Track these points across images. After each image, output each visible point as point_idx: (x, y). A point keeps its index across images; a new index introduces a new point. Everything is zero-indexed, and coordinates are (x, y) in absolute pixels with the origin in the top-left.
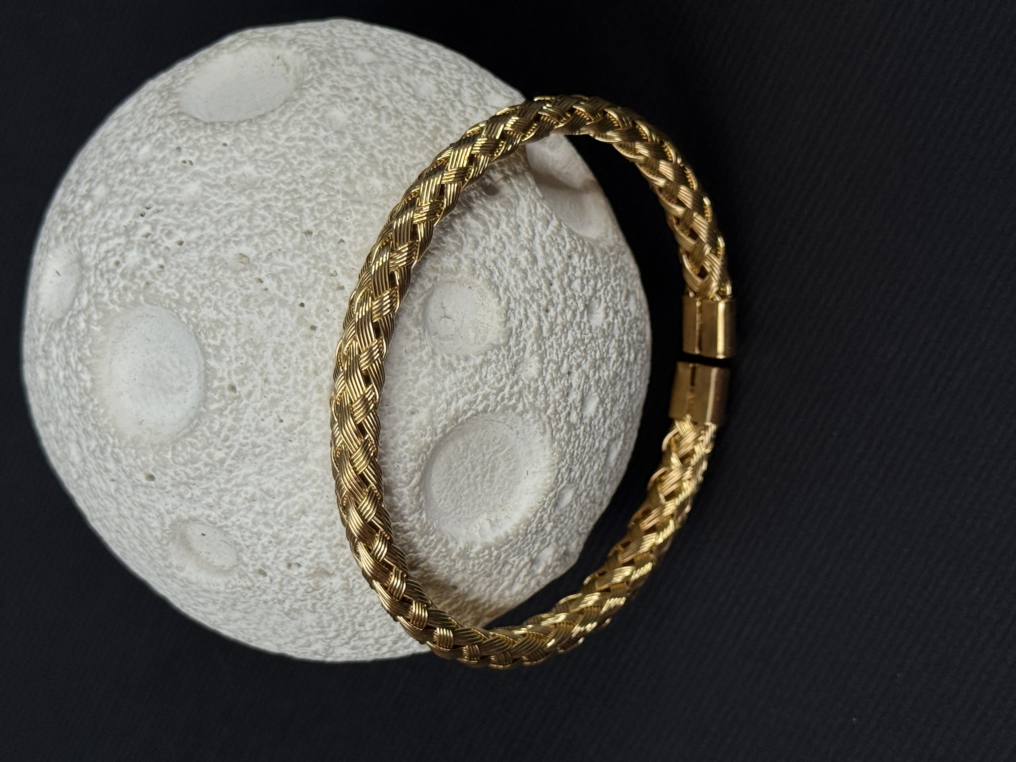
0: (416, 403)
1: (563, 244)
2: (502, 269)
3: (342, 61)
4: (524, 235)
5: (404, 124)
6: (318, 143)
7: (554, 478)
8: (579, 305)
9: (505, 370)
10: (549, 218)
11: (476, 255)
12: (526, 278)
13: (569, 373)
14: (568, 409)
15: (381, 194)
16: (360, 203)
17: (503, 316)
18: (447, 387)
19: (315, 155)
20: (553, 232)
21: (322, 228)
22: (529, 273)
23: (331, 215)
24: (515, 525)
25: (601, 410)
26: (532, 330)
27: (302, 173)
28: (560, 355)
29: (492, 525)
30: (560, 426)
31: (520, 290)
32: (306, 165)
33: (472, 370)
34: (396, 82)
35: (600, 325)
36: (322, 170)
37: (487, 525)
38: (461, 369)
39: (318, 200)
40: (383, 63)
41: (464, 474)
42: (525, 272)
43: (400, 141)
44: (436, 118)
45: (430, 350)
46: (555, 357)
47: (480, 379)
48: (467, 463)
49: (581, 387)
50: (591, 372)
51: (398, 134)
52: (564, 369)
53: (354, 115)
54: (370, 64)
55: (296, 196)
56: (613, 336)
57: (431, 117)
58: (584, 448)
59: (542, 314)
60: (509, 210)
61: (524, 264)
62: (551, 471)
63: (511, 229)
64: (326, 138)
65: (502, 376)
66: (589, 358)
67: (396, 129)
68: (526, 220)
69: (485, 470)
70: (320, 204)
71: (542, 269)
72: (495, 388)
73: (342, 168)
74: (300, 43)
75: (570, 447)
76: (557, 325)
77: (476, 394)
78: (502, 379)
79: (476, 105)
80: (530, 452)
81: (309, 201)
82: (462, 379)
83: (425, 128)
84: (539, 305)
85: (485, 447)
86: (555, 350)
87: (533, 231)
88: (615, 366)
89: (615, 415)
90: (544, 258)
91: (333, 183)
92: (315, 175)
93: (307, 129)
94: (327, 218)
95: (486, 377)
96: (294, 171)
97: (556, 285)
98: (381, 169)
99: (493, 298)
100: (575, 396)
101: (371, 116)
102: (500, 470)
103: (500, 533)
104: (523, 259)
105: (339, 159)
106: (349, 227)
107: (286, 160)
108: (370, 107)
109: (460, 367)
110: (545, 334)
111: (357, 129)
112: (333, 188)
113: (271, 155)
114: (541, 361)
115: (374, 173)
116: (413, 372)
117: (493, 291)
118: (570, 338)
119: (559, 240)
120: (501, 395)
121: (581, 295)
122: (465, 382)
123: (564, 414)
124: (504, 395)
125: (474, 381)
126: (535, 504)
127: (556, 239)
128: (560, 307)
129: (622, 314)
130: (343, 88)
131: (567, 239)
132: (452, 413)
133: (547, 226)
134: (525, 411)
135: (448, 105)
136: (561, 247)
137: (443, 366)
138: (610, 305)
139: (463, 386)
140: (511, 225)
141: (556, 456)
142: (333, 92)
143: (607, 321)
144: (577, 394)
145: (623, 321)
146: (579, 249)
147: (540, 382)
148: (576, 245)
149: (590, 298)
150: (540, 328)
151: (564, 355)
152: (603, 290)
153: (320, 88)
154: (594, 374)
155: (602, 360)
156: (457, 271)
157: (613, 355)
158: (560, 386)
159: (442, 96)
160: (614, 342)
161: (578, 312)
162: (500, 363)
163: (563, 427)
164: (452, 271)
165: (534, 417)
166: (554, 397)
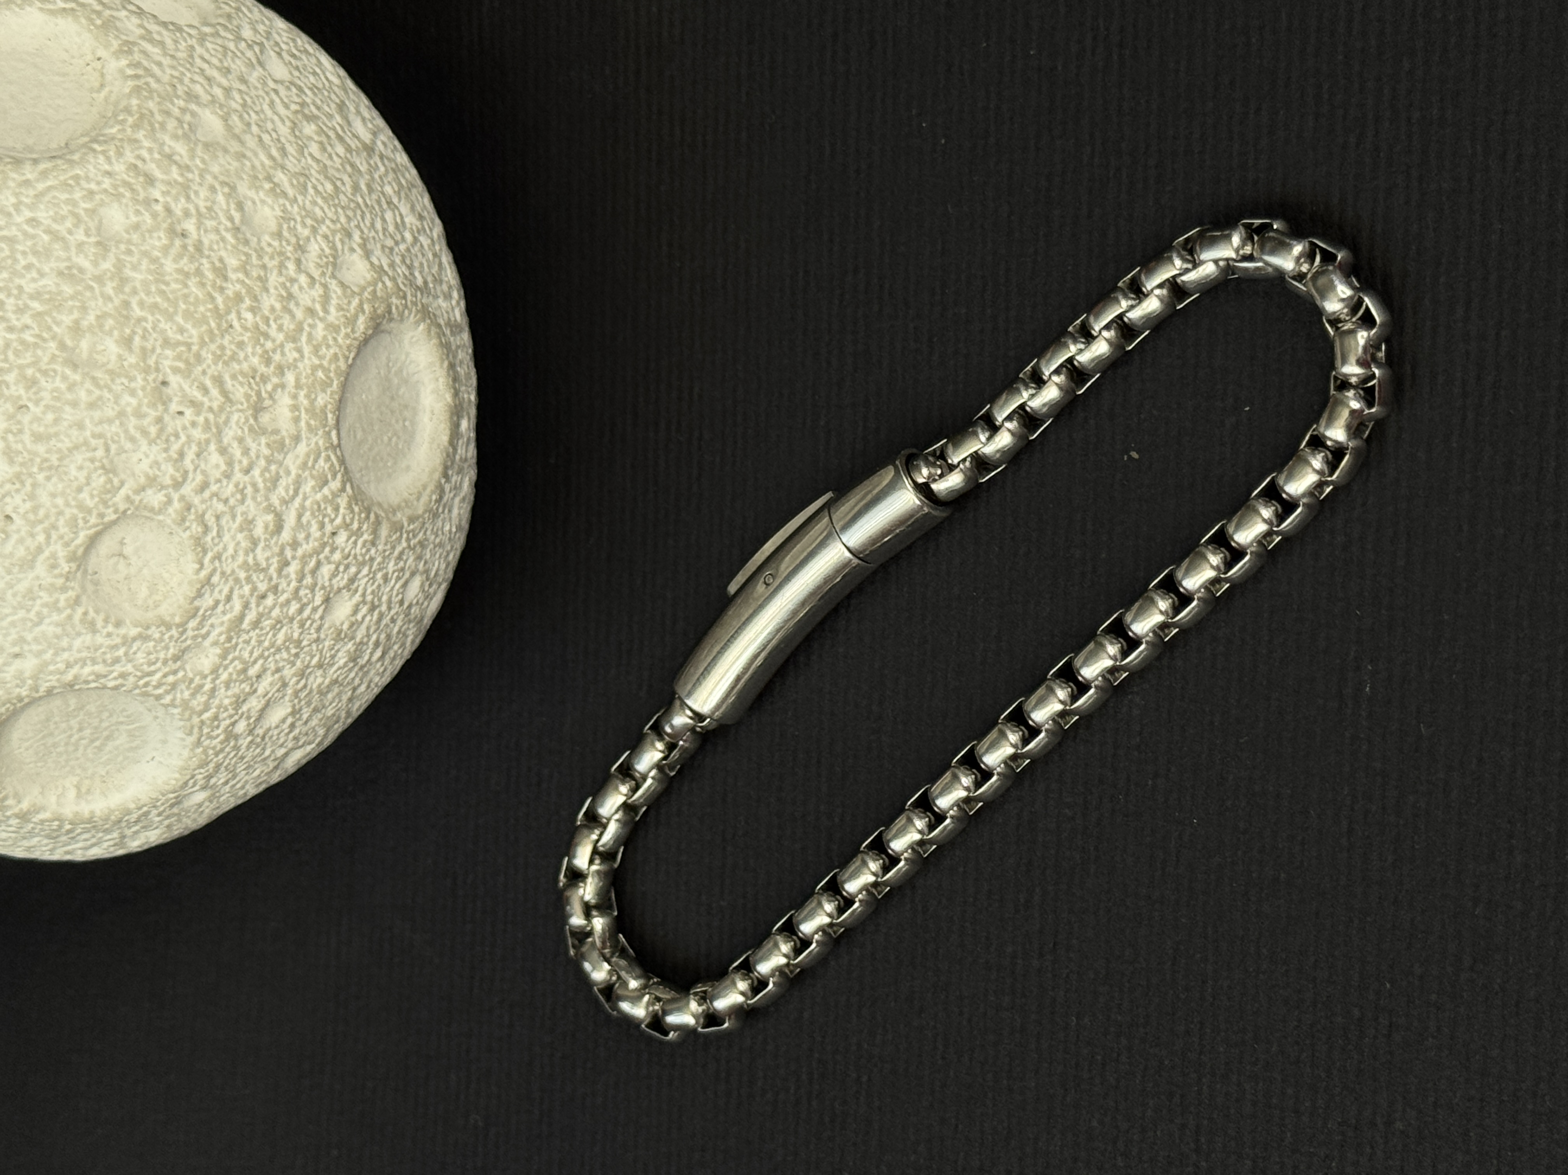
0: (26, 648)
1: (333, 516)
2: (226, 529)
3: (172, 125)
4: (281, 491)
5: (199, 272)
6: (67, 248)
7: (181, 783)
8: (316, 598)
9: (166, 655)
10: (329, 477)
11: (196, 500)
12: (253, 551)
13: (259, 677)
14: (236, 717)
15: (110, 367)
16: (75, 366)
17: (194, 590)
18: (75, 648)
19: (53, 264)
20: (325, 498)
22: (262, 544)
23: (28, 366)
24: (109, 808)
25: (290, 720)
26: (228, 616)
27: (22, 282)
28: (255, 654)
29: (79, 796)
30: (215, 733)
31: (236, 564)
32: (34, 274)
33: (118, 640)
34: (224, 194)
35: (338, 624)
36: (50, 292)
37: (72, 793)
38: (104, 634)
39: (22, 336)
40: (226, 151)
41: (64, 731)
42: (255, 543)
43: (176, 299)
44: (247, 281)
45: (74, 597)
46: (246, 655)
47: (126, 654)
48: (74, 723)
49: (270, 695)
50: (295, 679)
51: (179, 286)
52: (253, 672)
53: (136, 227)
54: (207, 146)
56: (353, 638)
57: (241, 276)
58: (242, 758)
59: (253, 601)
60: (276, 454)
61: (259, 531)
62: (181, 774)
63: (265, 481)
64: (80, 246)
65: (157, 659)
66: (299, 663)
67: (180, 277)
68: (293, 473)
69: (96, 736)
70: (23, 342)
71: (283, 544)
72: (141, 671)
73: (78, 304)
74: (137, 56)
75: (221, 756)
76: (270, 618)
77: (112, 668)
78: (154, 663)
79: (316, 274)
80: (164, 742)
82: (101, 646)
83: (222, 289)
84: (254, 589)
85: (106, 714)
86: (250, 648)
87: (296, 493)
88: (339, 672)
89: (314, 722)
90: (293, 529)
91: (54, 320)
92: (38, 295)
93: (63, 218)
94: (21, 367)
95: (135, 653)
96: (15, 273)
97: (293, 569)
98: (128, 331)
99: (193, 562)
100: (254, 704)
101: (160, 239)
102: (118, 742)
103: (85, 809)
104: (262, 524)
105: (80, 288)
106: (43, 394)
107: (13, 251)
108: (165, 225)
109: (105, 631)
110: (245, 625)
111: (129, 252)
112: (50, 329)
114: (223, 657)
115: (116, 333)
116: (38, 614)
117: (197, 554)
118: (281, 637)
119: (329, 510)
120: (147, 679)
121: (327, 584)
122: (103, 650)
123: (228, 722)
124: (151, 681)
125: (116, 654)
126: (145, 799)
127: (326, 509)
128: (285, 596)
129: (384, 608)
130: (146, 175)
131: (342, 511)
132: (69, 677)
133: (321, 488)
134: (173, 704)
135: (275, 263)
136: (327, 520)
137: (82, 621)
138: (369, 598)
139: (98, 654)
140: (267, 475)
141: (195, 761)
142: (129, 176)
143: (353, 619)
144: (260, 702)
145: (381, 616)
146: (355, 526)
147: (209, 679)
148: (352, 519)
149: (339, 590)
150: (241, 618)
151: (261, 656)
152: (366, 579)
153: (114, 160)
154: (298, 682)
155: (320, 666)
156: (160, 512)
157: (342, 659)
158: (236, 690)
159: (276, 244)
160: (350, 646)
161: (310, 606)
162: (163, 644)
163: (218, 736)
164: (152, 510)
165: (182, 714)
166: (221, 700)
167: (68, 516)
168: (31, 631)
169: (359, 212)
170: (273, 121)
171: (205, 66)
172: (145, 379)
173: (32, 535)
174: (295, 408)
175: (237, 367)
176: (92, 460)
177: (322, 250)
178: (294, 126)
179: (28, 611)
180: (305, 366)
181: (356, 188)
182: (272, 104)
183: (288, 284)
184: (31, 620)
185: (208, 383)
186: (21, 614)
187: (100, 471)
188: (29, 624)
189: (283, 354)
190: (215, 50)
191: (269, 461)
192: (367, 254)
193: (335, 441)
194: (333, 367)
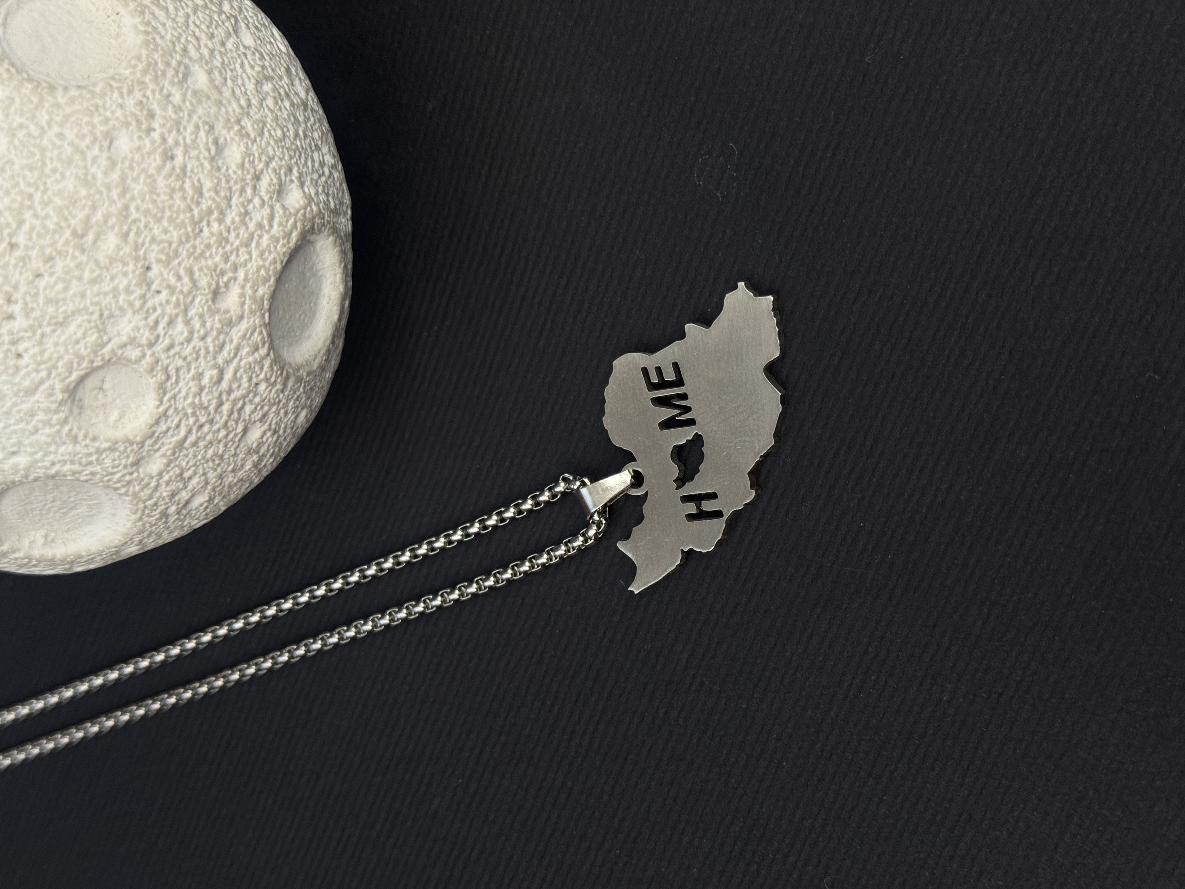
0: (22, 449)
1: (259, 373)
2: (182, 377)
3: (170, 73)
4: (225, 353)
5: (182, 189)
6: (85, 159)
7: (121, 543)
8: (238, 427)
9: (126, 462)
10: (260, 345)
11: (163, 356)
12: (200, 394)
13: (190, 478)
14: (170, 504)
15: (109, 253)
16: (83, 250)
17: (154, 419)
18: (59, 453)
19: (73, 170)
20: (255, 360)
21: (30, 253)
22: (206, 390)
23: (48, 246)
24: (66, 553)
25: (205, 505)
26: (175, 438)
27: (49, 182)
28: (190, 464)
29: (45, 543)
30: (153, 514)
31: (186, 403)
32: (58, 176)
33: (93, 450)
34: (205, 131)
35: (250, 444)
36: (69, 192)
37: (42, 541)
38: (83, 445)
39: (45, 222)
40: (208, 98)
41: (41, 502)
42: (202, 389)
43: (164, 207)
44: (216, 198)
45: (63, 418)
46: (184, 464)
47: (97, 460)
48: (49, 497)
49: (195, 490)
50: (214, 480)
51: (167, 198)
52: (186, 475)
53: (139, 149)
54: (195, 93)
55: (27, 203)
56: (258, 452)
57: (212, 194)
59: (195, 429)
60: (225, 327)
61: (205, 381)
62: (122, 537)
63: (214, 346)
64: (95, 159)
65: (119, 464)
66: (219, 470)
67: (168, 191)
68: (235, 341)
69: (64, 506)
70: (44, 227)
71: (221, 391)
72: (106, 471)
73: (89, 203)
74: (147, 16)
75: (154, 528)
76: (204, 440)
77: (86, 468)
78: (117, 467)
79: (266, 198)
80: (114, 515)
81: (36, 216)
82: (79, 453)
84: (197, 420)
85: (74, 494)
86: (187, 459)
87: (235, 355)
88: (244, 474)
89: (221, 504)
90: (230, 381)
91: (70, 213)
92: (60, 193)
93: (84, 136)
94: (41, 246)
95: (104, 459)
96: (42, 173)
97: (226, 407)
98: (125, 228)
99: (155, 400)
100: (184, 495)
101: (156, 160)
102: (79, 511)
103: (49, 553)
104: (208, 376)
105: (92, 191)
106: (57, 268)
107: (43, 156)
108: (160, 150)
109: (83, 443)
110: (187, 444)
111: (131, 168)
112: (66, 219)
113: (32, 141)
114: (168, 465)
115: (116, 229)
116: (35, 426)
117: (159, 395)
118: (210, 452)
119: (257, 368)
120: (109, 477)
121: (247, 418)
122: (80, 456)
123: (163, 507)
124: (112, 478)
125: (90, 459)
126: (93, 549)
127: (254, 367)
128: (217, 426)
129: (281, 432)
130: (149, 110)
131: (265, 369)
132: (53, 471)
133: (253, 353)
134: (126, 494)
135: (238, 186)
136: (254, 375)
137: (68, 435)
138: (273, 426)
139: (76, 458)
140: (217, 342)
141: (136, 530)
142: (136, 109)
143: (260, 441)
144: (187, 494)
145: (279, 437)
146: (273, 379)
147: (155, 479)
148: (271, 376)
149: (255, 422)
150: (186, 438)
151: (195, 465)
152: (273, 414)
153: (125, 95)
154: (216, 482)
155: (233, 471)
156: (136, 362)
157: (248, 466)
158: (173, 487)
159: (239, 172)
160: (255, 458)
161: (234, 433)
162: (125, 454)
163: (155, 515)
164: (130, 361)
165: (132, 501)
166: (161, 493)
167: (65, 361)
168: (28, 438)
169: (297, 153)
170: (242, 78)
171: (197, 30)
172: (135, 265)
173: (37, 371)
174: (243, 295)
175: (203, 263)
176: (89, 321)
177: (272, 180)
178: (258, 83)
179: (27, 424)
180: (253, 265)
181: (297, 135)
182: (242, 65)
183: (246, 204)
184: (30, 431)
185: (182, 272)
186: (22, 425)
187: (94, 330)
188: (27, 433)
189: (238, 255)
190: (203, 18)
191: (219, 333)
192: (302, 185)
193: (267, 320)
194: (272, 268)
